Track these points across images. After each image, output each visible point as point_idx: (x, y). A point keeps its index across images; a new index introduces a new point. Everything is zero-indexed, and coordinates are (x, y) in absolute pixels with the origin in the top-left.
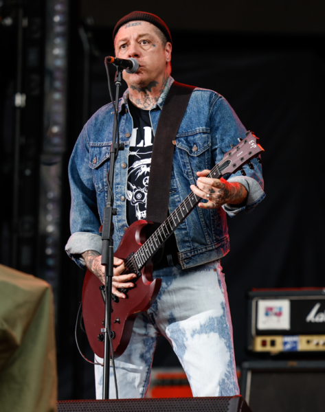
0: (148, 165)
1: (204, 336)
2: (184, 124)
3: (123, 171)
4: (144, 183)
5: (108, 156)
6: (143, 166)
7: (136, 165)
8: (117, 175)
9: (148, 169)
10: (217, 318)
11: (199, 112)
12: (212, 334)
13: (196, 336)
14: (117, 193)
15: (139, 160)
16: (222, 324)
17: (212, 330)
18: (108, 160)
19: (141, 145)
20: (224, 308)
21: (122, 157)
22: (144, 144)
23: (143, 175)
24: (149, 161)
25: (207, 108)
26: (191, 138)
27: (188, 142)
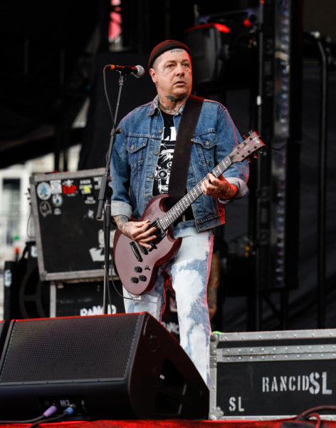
0: (172, 154)
1: (188, 271)
2: (198, 126)
3: (155, 157)
4: (168, 166)
5: (144, 145)
6: (169, 154)
7: (163, 152)
8: (149, 159)
9: (172, 157)
10: (200, 261)
11: (210, 118)
12: (194, 271)
13: (183, 271)
14: (148, 172)
15: (165, 149)
16: (203, 266)
17: (195, 268)
18: (144, 148)
19: (167, 139)
20: (207, 256)
21: (156, 147)
22: (170, 138)
23: (168, 161)
24: (172, 151)
25: (215, 115)
26: (204, 136)
27: (202, 139)
